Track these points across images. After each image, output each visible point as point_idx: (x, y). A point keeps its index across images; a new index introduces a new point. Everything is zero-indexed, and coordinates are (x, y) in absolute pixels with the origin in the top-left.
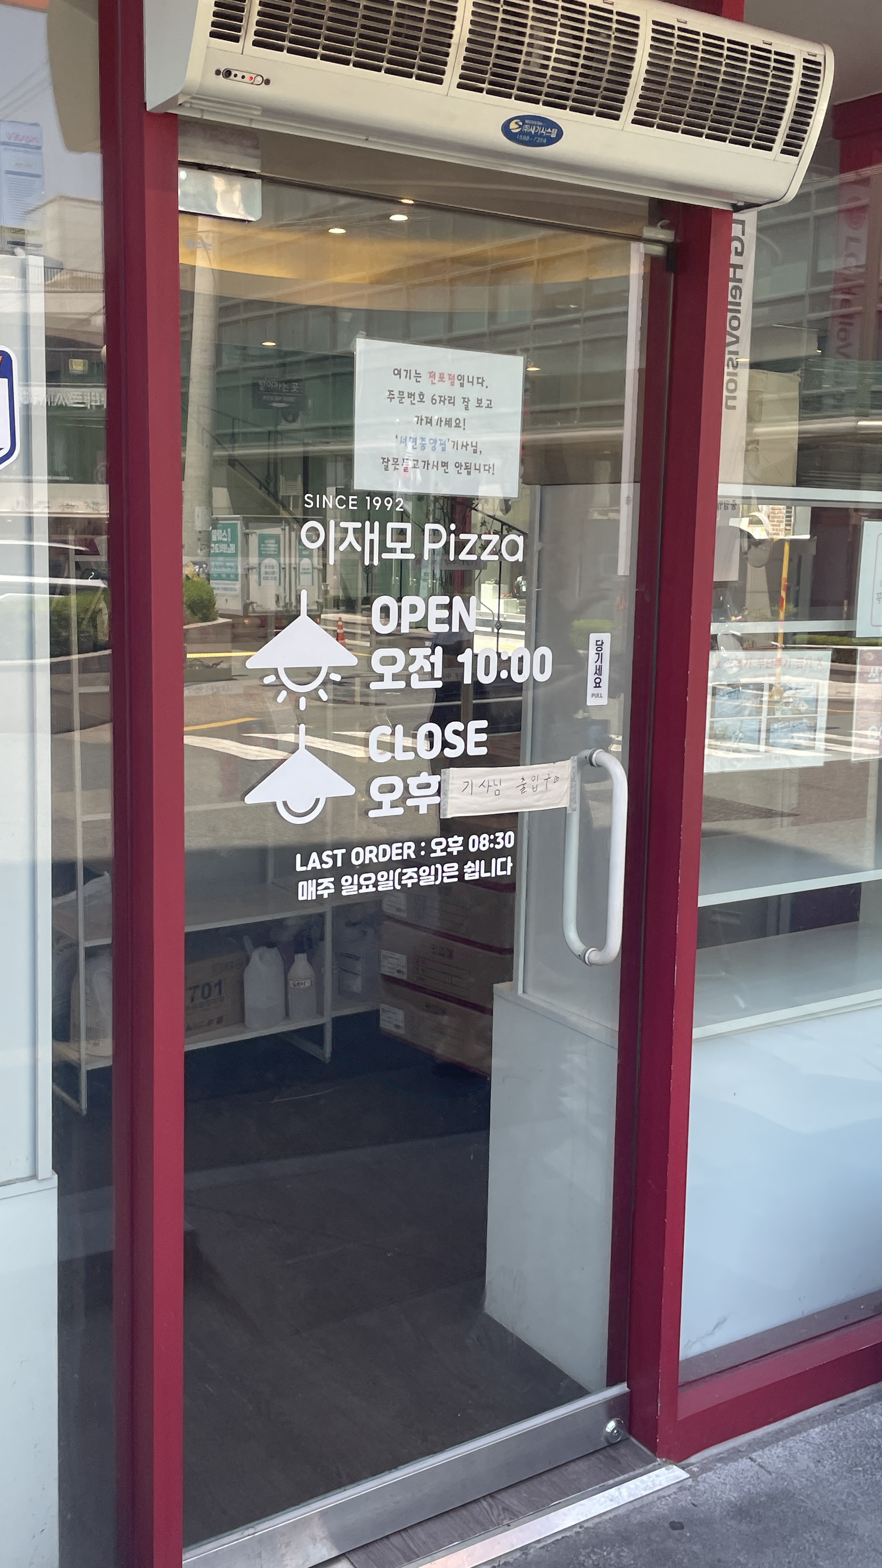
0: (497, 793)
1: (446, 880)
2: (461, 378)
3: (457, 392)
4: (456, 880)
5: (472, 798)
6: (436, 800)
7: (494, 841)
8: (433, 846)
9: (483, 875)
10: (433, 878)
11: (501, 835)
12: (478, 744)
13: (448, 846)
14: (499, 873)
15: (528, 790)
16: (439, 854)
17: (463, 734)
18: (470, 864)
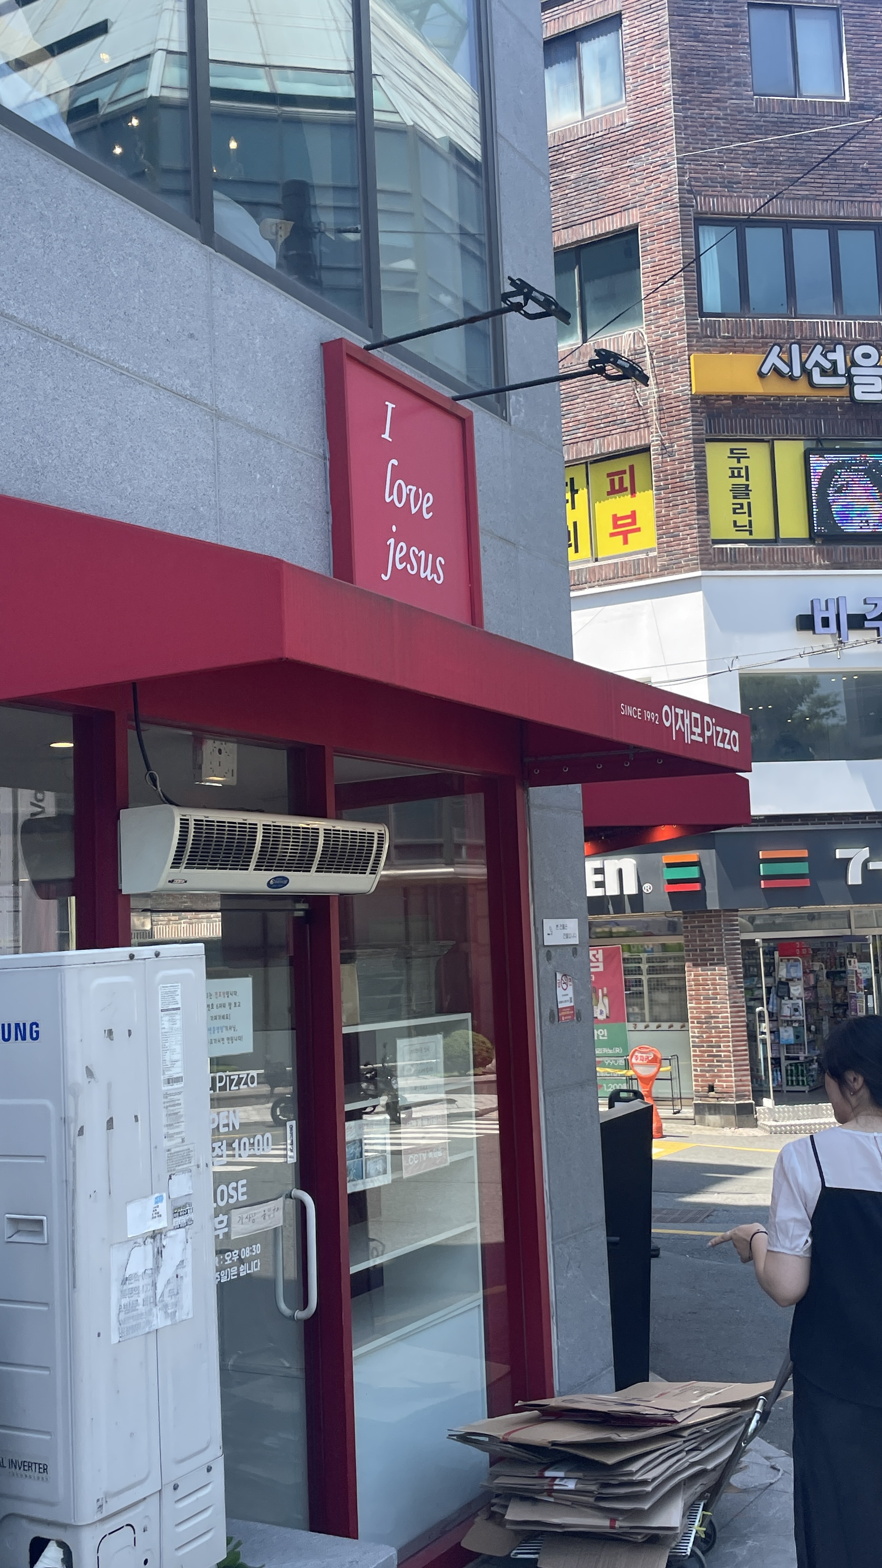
0: (253, 1221)
1: (232, 1278)
2: (227, 993)
3: (226, 1001)
4: (236, 1277)
5: (242, 1226)
6: (226, 1230)
7: (252, 1251)
8: (226, 1258)
9: (248, 1272)
10: (226, 1277)
11: (254, 1246)
12: (243, 1194)
13: (232, 1257)
14: (255, 1270)
15: (267, 1217)
16: (229, 1262)
17: (236, 1189)
18: (242, 1266)
